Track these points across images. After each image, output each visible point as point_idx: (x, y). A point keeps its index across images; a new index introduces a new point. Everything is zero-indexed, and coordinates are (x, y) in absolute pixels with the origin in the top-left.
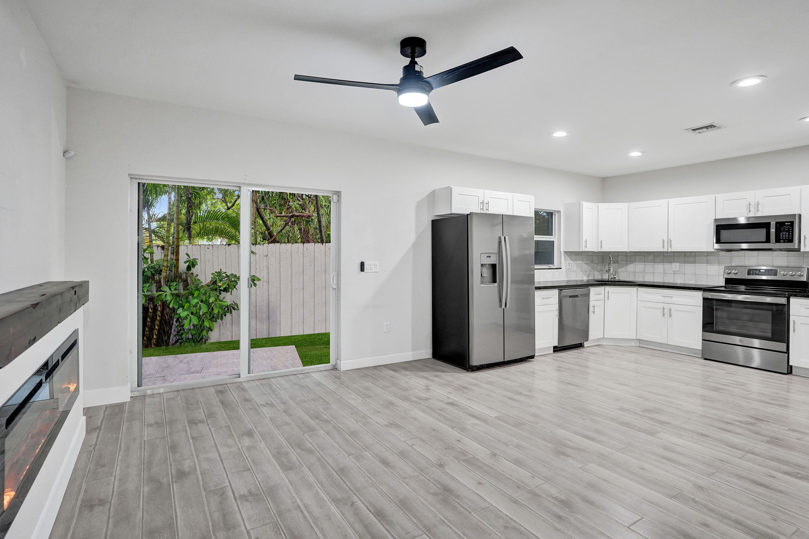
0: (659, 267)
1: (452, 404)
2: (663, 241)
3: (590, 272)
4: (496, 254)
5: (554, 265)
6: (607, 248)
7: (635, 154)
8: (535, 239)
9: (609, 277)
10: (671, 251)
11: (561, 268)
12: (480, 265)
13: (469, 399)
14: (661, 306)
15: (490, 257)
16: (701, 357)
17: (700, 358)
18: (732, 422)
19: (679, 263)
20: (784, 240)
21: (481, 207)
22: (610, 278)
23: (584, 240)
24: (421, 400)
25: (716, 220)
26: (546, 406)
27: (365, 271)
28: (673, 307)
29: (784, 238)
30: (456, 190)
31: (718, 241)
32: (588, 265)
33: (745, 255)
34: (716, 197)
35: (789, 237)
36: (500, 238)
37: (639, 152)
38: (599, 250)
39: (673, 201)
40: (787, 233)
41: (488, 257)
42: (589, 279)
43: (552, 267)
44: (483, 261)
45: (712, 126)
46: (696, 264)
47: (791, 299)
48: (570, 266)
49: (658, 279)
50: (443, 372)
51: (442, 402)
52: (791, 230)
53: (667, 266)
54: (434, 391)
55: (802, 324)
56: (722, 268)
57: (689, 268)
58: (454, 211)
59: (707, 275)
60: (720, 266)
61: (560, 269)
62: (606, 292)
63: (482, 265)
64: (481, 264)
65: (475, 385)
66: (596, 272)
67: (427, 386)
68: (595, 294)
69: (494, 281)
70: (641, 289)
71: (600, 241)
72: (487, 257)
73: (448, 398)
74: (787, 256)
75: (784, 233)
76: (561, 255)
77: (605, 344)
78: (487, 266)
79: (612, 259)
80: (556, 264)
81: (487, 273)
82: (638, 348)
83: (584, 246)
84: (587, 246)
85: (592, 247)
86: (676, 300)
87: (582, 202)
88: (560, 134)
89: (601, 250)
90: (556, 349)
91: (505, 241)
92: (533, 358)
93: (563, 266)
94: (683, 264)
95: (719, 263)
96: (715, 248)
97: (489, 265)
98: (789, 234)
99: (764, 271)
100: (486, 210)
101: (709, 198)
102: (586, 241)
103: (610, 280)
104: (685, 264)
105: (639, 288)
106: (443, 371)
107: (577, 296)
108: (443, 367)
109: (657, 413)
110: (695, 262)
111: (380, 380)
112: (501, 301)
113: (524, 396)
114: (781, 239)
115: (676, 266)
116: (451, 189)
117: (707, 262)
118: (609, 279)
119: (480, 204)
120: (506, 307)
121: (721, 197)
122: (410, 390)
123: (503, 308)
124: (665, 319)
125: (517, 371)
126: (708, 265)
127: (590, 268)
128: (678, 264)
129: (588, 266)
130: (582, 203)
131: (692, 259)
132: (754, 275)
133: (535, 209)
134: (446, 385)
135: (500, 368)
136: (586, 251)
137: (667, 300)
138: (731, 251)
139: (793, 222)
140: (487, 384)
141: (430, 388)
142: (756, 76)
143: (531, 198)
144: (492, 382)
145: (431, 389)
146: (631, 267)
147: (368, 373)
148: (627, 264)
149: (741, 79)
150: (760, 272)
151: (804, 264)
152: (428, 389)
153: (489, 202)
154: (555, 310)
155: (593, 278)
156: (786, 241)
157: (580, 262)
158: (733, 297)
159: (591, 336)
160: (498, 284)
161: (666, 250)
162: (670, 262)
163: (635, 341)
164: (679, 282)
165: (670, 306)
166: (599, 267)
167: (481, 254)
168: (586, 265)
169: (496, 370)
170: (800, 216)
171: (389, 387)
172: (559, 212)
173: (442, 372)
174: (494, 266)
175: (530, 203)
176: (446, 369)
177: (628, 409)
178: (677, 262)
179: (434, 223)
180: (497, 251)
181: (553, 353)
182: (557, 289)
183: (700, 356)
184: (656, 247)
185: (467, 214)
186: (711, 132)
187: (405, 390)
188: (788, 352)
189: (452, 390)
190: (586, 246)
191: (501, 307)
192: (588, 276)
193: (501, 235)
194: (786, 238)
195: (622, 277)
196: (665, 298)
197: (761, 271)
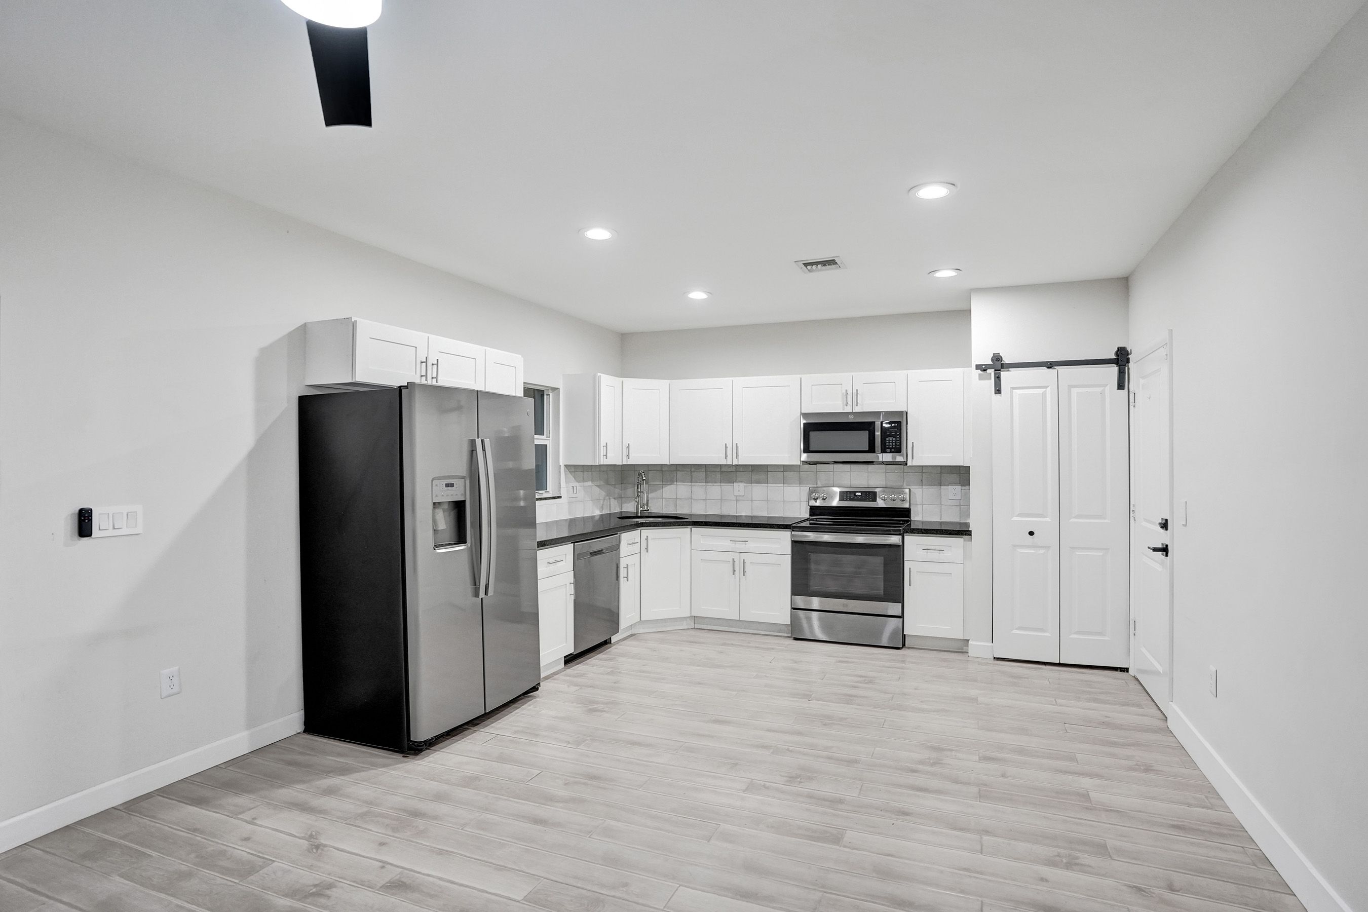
0: (715, 490)
1: (398, 886)
2: (726, 447)
3: (604, 501)
4: (463, 478)
5: (548, 492)
6: (638, 458)
7: (698, 295)
8: (536, 442)
9: (638, 509)
10: (737, 464)
11: (560, 497)
12: (431, 506)
13: (441, 852)
14: (730, 557)
15: (453, 486)
16: (789, 635)
17: (788, 637)
18: (914, 766)
19: (744, 482)
20: (891, 449)
21: (421, 372)
22: (640, 511)
23: (603, 443)
24: (306, 897)
25: (805, 415)
26: (619, 821)
27: (93, 536)
28: (748, 558)
29: (891, 446)
30: (366, 329)
31: (807, 450)
32: (601, 489)
33: (835, 470)
34: (801, 378)
35: (896, 445)
36: (473, 443)
37: (703, 291)
38: (625, 463)
39: (740, 382)
40: (894, 439)
41: (447, 485)
42: (604, 513)
43: (544, 496)
44: (437, 496)
45: (831, 262)
46: (769, 485)
47: (906, 537)
48: (575, 492)
49: (713, 510)
50: (343, 775)
51: (371, 886)
52: (898, 435)
53: (727, 487)
54: (338, 849)
55: (918, 573)
56: (805, 490)
57: (758, 491)
58: (360, 378)
59: (784, 501)
60: (801, 488)
61: (559, 499)
62: (643, 537)
63: (436, 505)
64: (434, 503)
65: (439, 797)
66: (613, 499)
67: (311, 836)
68: (628, 544)
69: (461, 539)
70: (697, 530)
71: (625, 445)
72: (446, 487)
73: (384, 864)
74: (884, 471)
75: (891, 439)
76: (560, 472)
77: (641, 631)
78: (446, 506)
79: (644, 478)
80: (551, 490)
81: (444, 522)
82: (693, 632)
83: (602, 455)
84: (608, 455)
85: (614, 458)
86: (752, 546)
87: (599, 374)
88: (598, 234)
89: (627, 462)
90: (570, 660)
91: (484, 450)
92: (537, 689)
93: (563, 493)
94: (750, 485)
95: (801, 482)
96: (803, 459)
97: (449, 504)
98: (896, 440)
99: (860, 494)
100: (433, 378)
101: (791, 380)
102: (606, 446)
103: (639, 515)
104: (753, 485)
105: (693, 529)
106: (344, 771)
107: (602, 550)
108: (340, 755)
109: (810, 779)
110: (767, 482)
111: (154, 854)
112: (475, 582)
113: (561, 805)
114: (887, 447)
115: (739, 488)
116: (354, 325)
117: (784, 481)
118: (637, 512)
119: (418, 366)
120: (486, 593)
121: (809, 379)
122: (262, 867)
123: (480, 597)
124: (735, 578)
125: (516, 732)
126: (785, 485)
127: (604, 493)
128: (742, 485)
129: (601, 491)
130: (600, 377)
131: (762, 476)
132: (848, 501)
133: (524, 383)
134: (362, 816)
135: (475, 728)
136: (605, 463)
137: (739, 546)
138: (816, 464)
139: (900, 422)
140: (465, 787)
141: (323, 842)
142: (941, 182)
143: (517, 360)
144: (476, 778)
145: (325, 846)
146: (669, 491)
147: (106, 837)
148: (663, 486)
149: (922, 184)
150: (855, 495)
151: (905, 484)
152: (316, 847)
153: (439, 361)
154: (568, 584)
155: (608, 512)
156: (893, 450)
157: (589, 483)
158: (816, 537)
159: (624, 623)
160: (469, 545)
161: (729, 463)
162: (732, 481)
163: (688, 619)
164: (744, 513)
165: (743, 556)
166: (617, 491)
167: (432, 481)
168: (597, 489)
169: (469, 737)
170: (907, 413)
171: (189, 875)
172: (555, 389)
173: (340, 775)
174: (459, 507)
175: (516, 369)
176: (349, 761)
177: (763, 783)
178: (741, 482)
179: (305, 403)
180: (465, 473)
181: (565, 669)
182: (570, 542)
183: (786, 635)
184: (715, 457)
185: (400, 387)
186: (829, 272)
187: (246, 870)
188: (902, 617)
189: (383, 832)
190: (606, 455)
191: (476, 595)
192: (602, 508)
193: (475, 436)
194: (893, 445)
195: (657, 507)
196: (735, 544)
197: (857, 494)
